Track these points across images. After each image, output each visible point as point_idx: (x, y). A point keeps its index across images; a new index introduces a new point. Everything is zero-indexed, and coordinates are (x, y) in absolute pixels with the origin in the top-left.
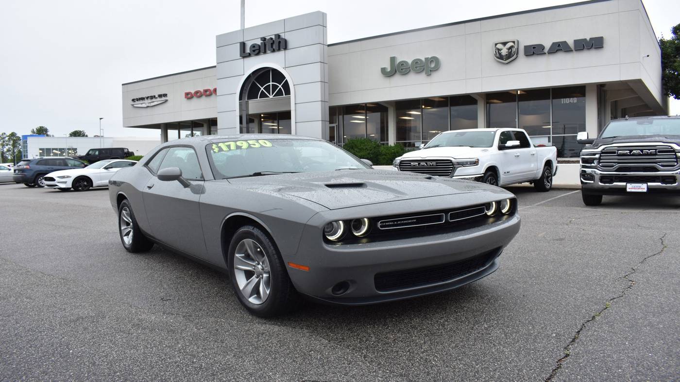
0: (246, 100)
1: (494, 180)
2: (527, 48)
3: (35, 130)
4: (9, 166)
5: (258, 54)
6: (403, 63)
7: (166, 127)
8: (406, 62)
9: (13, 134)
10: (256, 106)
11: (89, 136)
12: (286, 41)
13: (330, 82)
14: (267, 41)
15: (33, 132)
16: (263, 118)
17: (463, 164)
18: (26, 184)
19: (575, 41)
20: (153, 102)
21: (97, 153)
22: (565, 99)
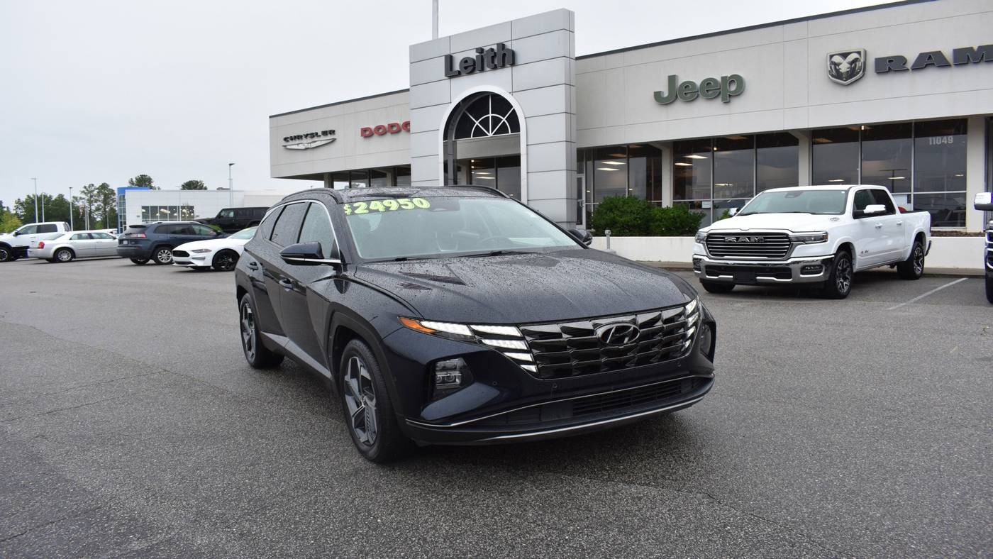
0: (454, 139)
1: (848, 264)
2: (879, 62)
3: (134, 180)
4: (112, 232)
5: (472, 72)
6: (688, 85)
7: (331, 178)
8: (692, 82)
9: (104, 186)
10: (467, 148)
11: (209, 189)
12: (513, 53)
13: (578, 113)
14: (485, 53)
15: (131, 182)
16: (474, 164)
17: (803, 240)
18: (133, 261)
19: (955, 51)
20: (315, 142)
21: (232, 214)
22: (934, 138)
